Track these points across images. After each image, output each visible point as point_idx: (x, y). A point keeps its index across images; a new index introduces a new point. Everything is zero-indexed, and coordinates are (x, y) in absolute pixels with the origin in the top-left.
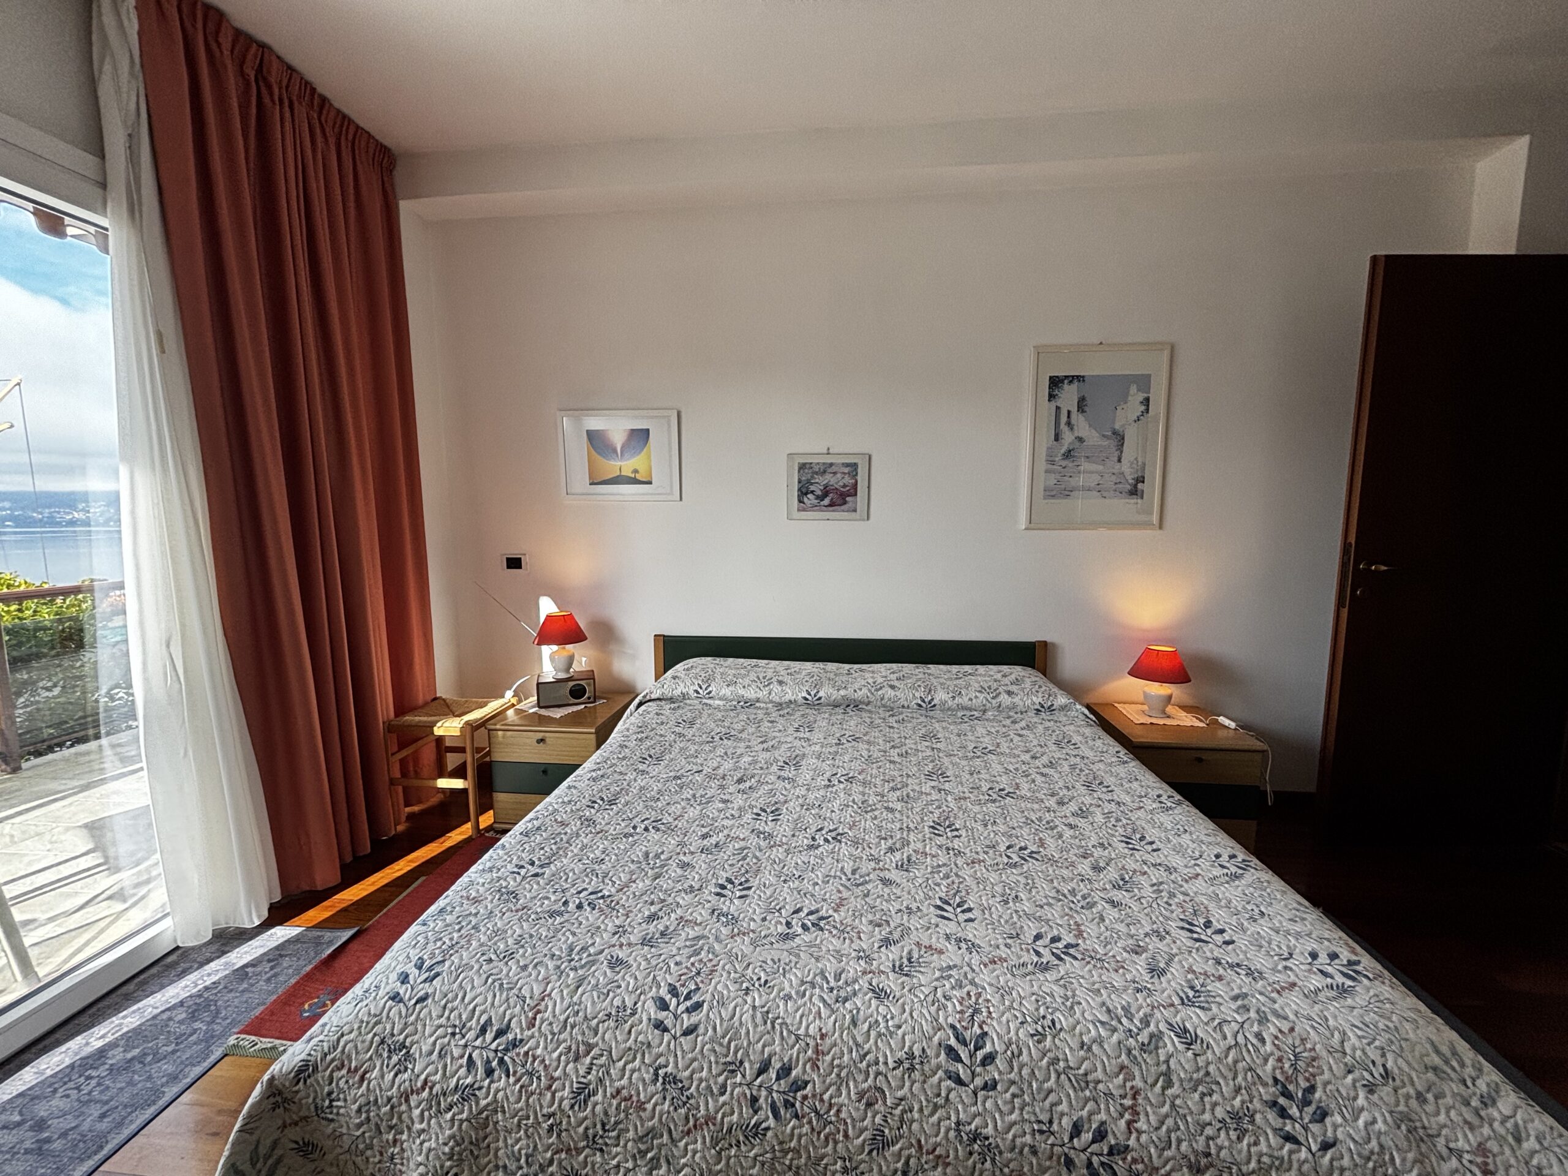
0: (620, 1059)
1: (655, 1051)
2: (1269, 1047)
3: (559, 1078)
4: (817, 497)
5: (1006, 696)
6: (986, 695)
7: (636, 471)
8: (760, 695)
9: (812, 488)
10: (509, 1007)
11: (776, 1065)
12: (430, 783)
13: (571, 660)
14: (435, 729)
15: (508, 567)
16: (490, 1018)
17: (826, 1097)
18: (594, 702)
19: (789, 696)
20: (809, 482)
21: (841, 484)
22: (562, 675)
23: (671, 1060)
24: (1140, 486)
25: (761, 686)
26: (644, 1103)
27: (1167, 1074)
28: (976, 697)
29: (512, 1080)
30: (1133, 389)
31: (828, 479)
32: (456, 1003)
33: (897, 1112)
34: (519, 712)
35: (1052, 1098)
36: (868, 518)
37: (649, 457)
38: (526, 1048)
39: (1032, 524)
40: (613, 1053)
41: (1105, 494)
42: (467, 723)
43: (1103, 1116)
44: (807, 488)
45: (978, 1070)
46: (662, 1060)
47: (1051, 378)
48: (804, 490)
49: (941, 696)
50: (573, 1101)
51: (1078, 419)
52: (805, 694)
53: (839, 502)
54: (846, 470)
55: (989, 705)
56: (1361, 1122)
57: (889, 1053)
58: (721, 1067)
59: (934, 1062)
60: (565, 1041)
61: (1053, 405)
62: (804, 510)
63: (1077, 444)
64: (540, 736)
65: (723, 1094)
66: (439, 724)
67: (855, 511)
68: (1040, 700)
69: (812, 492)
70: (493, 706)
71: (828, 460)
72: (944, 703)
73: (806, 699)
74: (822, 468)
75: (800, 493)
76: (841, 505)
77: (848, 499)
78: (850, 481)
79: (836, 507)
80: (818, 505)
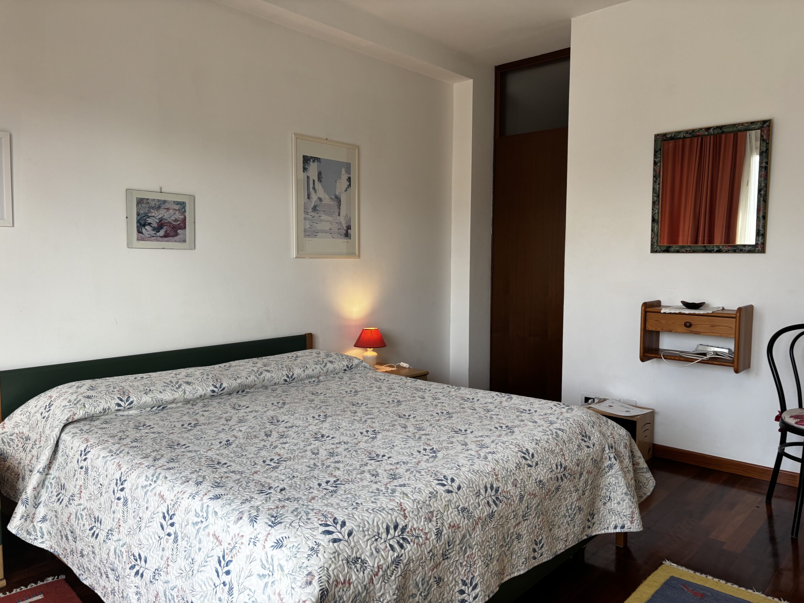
0: (444, 512)
1: (454, 501)
2: (575, 425)
3: (429, 532)
6: (319, 366)
8: (177, 395)
11: (489, 486)
16: (387, 524)
17: (505, 490)
21: (173, 218)
23: (460, 502)
24: (349, 231)
25: (175, 388)
26: (459, 525)
27: (564, 441)
29: (412, 544)
30: (343, 170)
33: (522, 485)
35: (549, 460)
36: (195, 248)
38: (410, 527)
39: (299, 254)
40: (441, 511)
41: (334, 235)
43: (559, 460)
45: (533, 460)
46: (457, 504)
47: (304, 156)
50: (437, 539)
51: (318, 186)
52: (212, 388)
56: (596, 437)
57: (512, 466)
58: (475, 496)
59: (523, 463)
60: (422, 516)
61: (306, 174)
63: (319, 202)
65: (479, 506)
67: (184, 241)
71: (162, 197)
72: (299, 375)
73: (213, 391)
74: (157, 204)
75: (138, 224)
76: (174, 236)
77: (179, 231)
78: (181, 217)
79: (170, 238)
80: (155, 235)
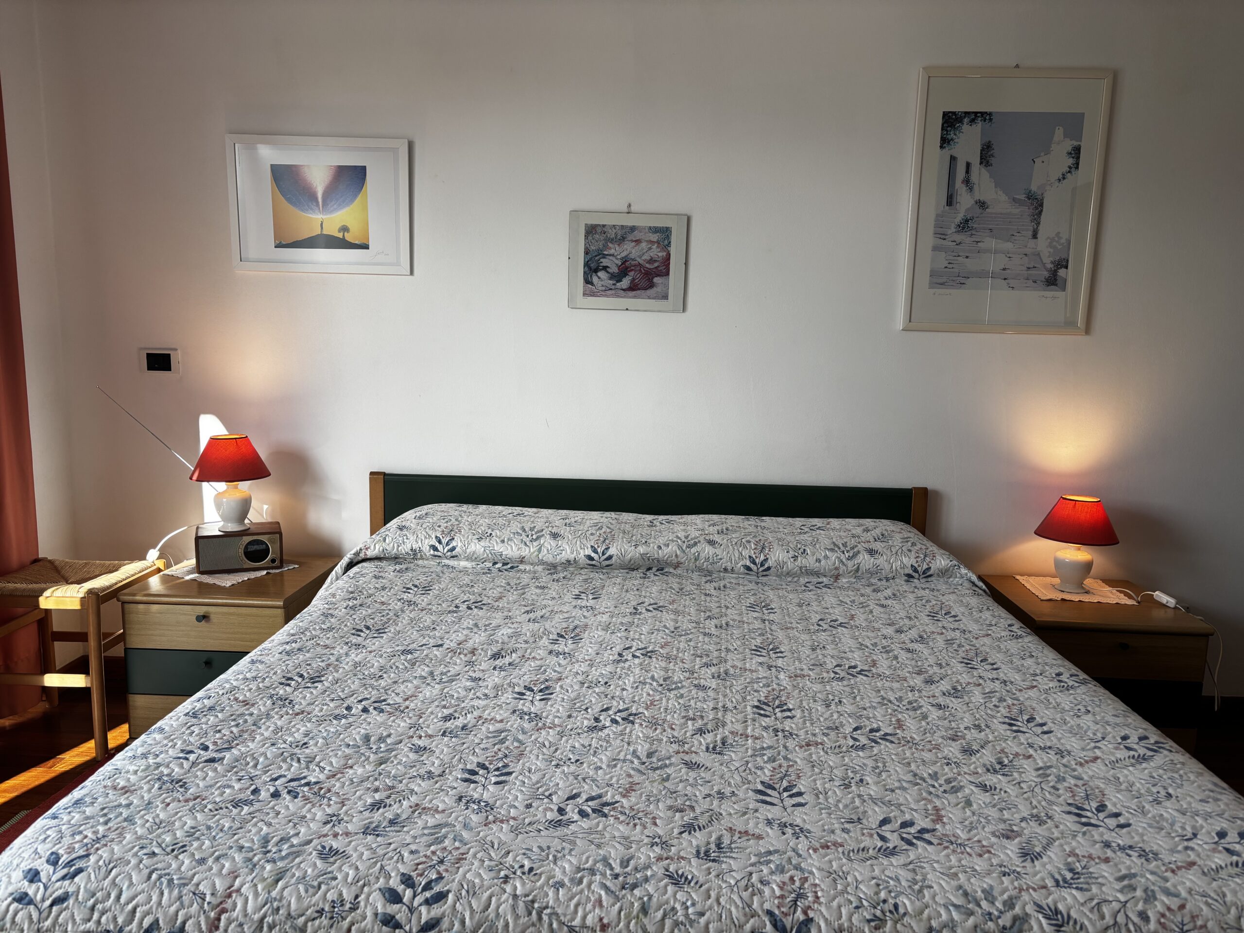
4: (612, 276)
5: (867, 556)
6: (839, 554)
7: (345, 229)
8: (525, 552)
9: (605, 262)
10: (182, 906)
12: (33, 680)
13: (245, 506)
14: (41, 599)
15: (150, 367)
16: (157, 920)
18: (281, 567)
19: (567, 554)
20: (601, 254)
21: (646, 257)
22: (232, 527)
24: (1062, 272)
25: (527, 540)
28: (826, 557)
30: (1059, 132)
31: (628, 249)
32: (108, 904)
34: (168, 580)
36: (684, 310)
37: (365, 208)
39: (912, 324)
41: (1012, 283)
42: (90, 592)
44: (598, 261)
47: (945, 114)
48: (593, 265)
49: (777, 555)
51: (979, 174)
52: (589, 552)
53: (644, 283)
54: (654, 237)
55: (843, 568)
61: (947, 153)
62: (593, 294)
63: (978, 211)
64: (202, 610)
66: (47, 593)
67: (665, 297)
68: (913, 561)
69: (605, 268)
70: (129, 570)
71: (629, 221)
72: (781, 565)
73: (590, 558)
74: (620, 233)
75: (586, 269)
76: (645, 289)
77: (656, 280)
78: (660, 254)
79: (639, 292)
80: (613, 287)
